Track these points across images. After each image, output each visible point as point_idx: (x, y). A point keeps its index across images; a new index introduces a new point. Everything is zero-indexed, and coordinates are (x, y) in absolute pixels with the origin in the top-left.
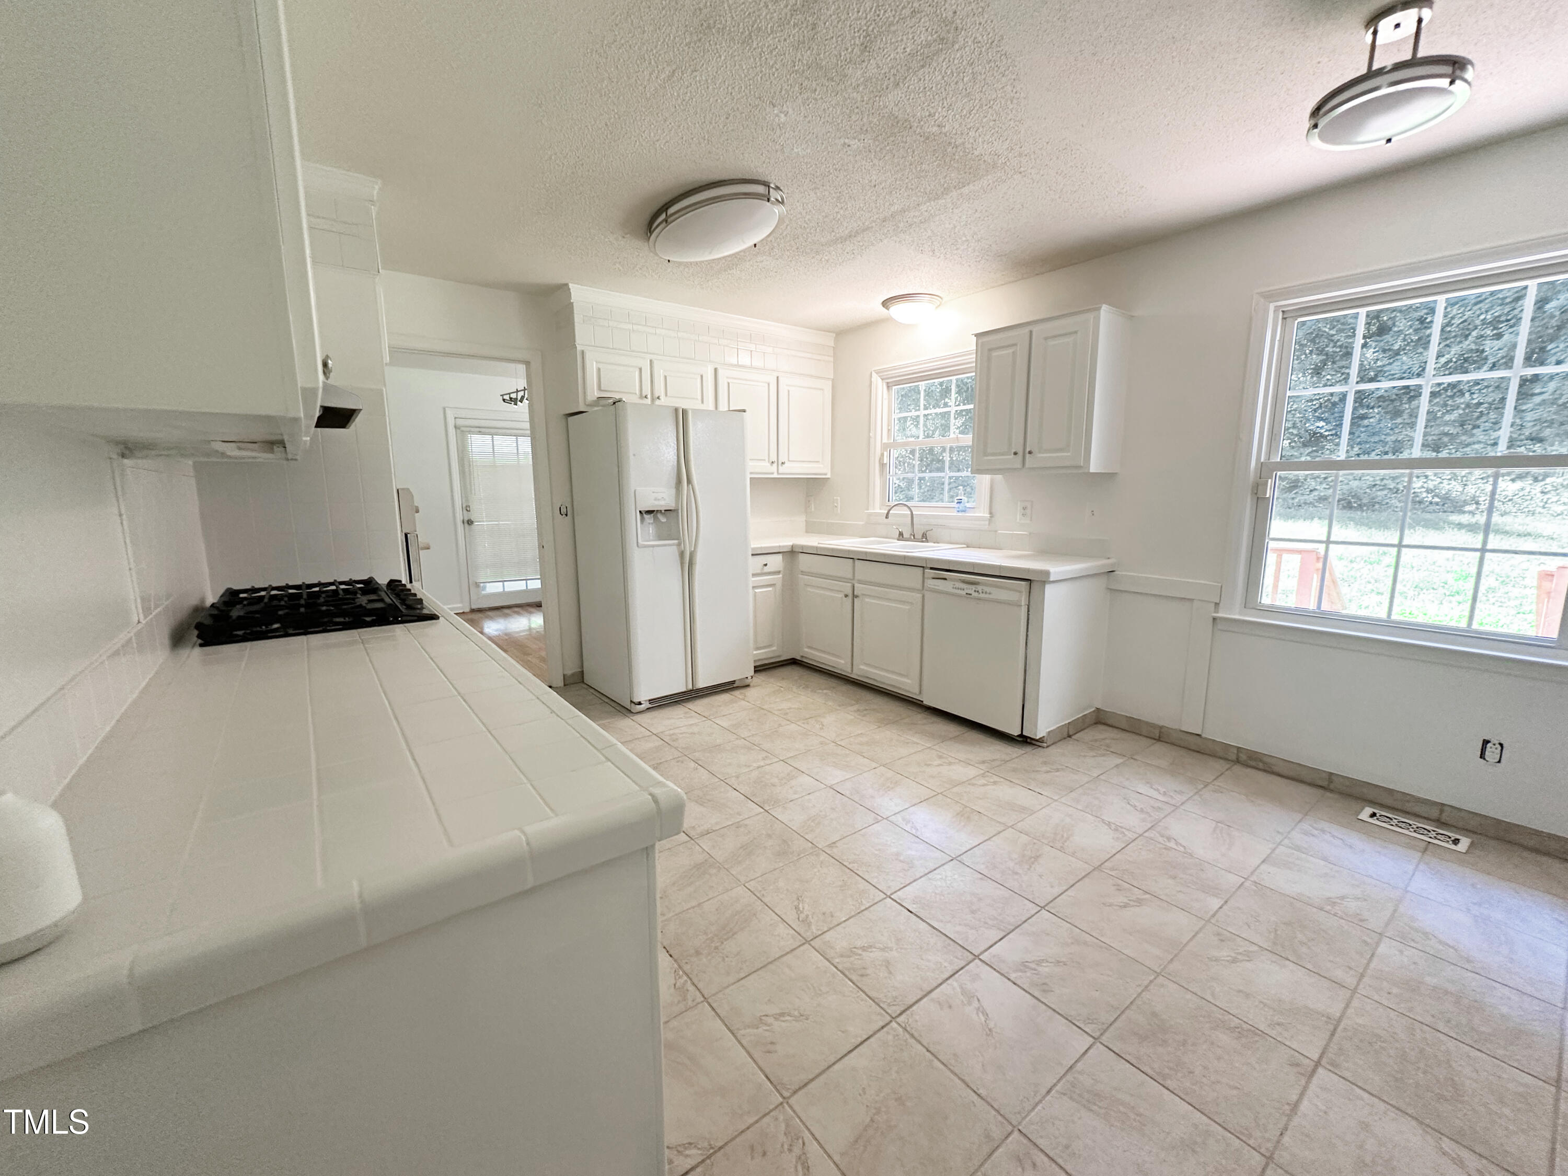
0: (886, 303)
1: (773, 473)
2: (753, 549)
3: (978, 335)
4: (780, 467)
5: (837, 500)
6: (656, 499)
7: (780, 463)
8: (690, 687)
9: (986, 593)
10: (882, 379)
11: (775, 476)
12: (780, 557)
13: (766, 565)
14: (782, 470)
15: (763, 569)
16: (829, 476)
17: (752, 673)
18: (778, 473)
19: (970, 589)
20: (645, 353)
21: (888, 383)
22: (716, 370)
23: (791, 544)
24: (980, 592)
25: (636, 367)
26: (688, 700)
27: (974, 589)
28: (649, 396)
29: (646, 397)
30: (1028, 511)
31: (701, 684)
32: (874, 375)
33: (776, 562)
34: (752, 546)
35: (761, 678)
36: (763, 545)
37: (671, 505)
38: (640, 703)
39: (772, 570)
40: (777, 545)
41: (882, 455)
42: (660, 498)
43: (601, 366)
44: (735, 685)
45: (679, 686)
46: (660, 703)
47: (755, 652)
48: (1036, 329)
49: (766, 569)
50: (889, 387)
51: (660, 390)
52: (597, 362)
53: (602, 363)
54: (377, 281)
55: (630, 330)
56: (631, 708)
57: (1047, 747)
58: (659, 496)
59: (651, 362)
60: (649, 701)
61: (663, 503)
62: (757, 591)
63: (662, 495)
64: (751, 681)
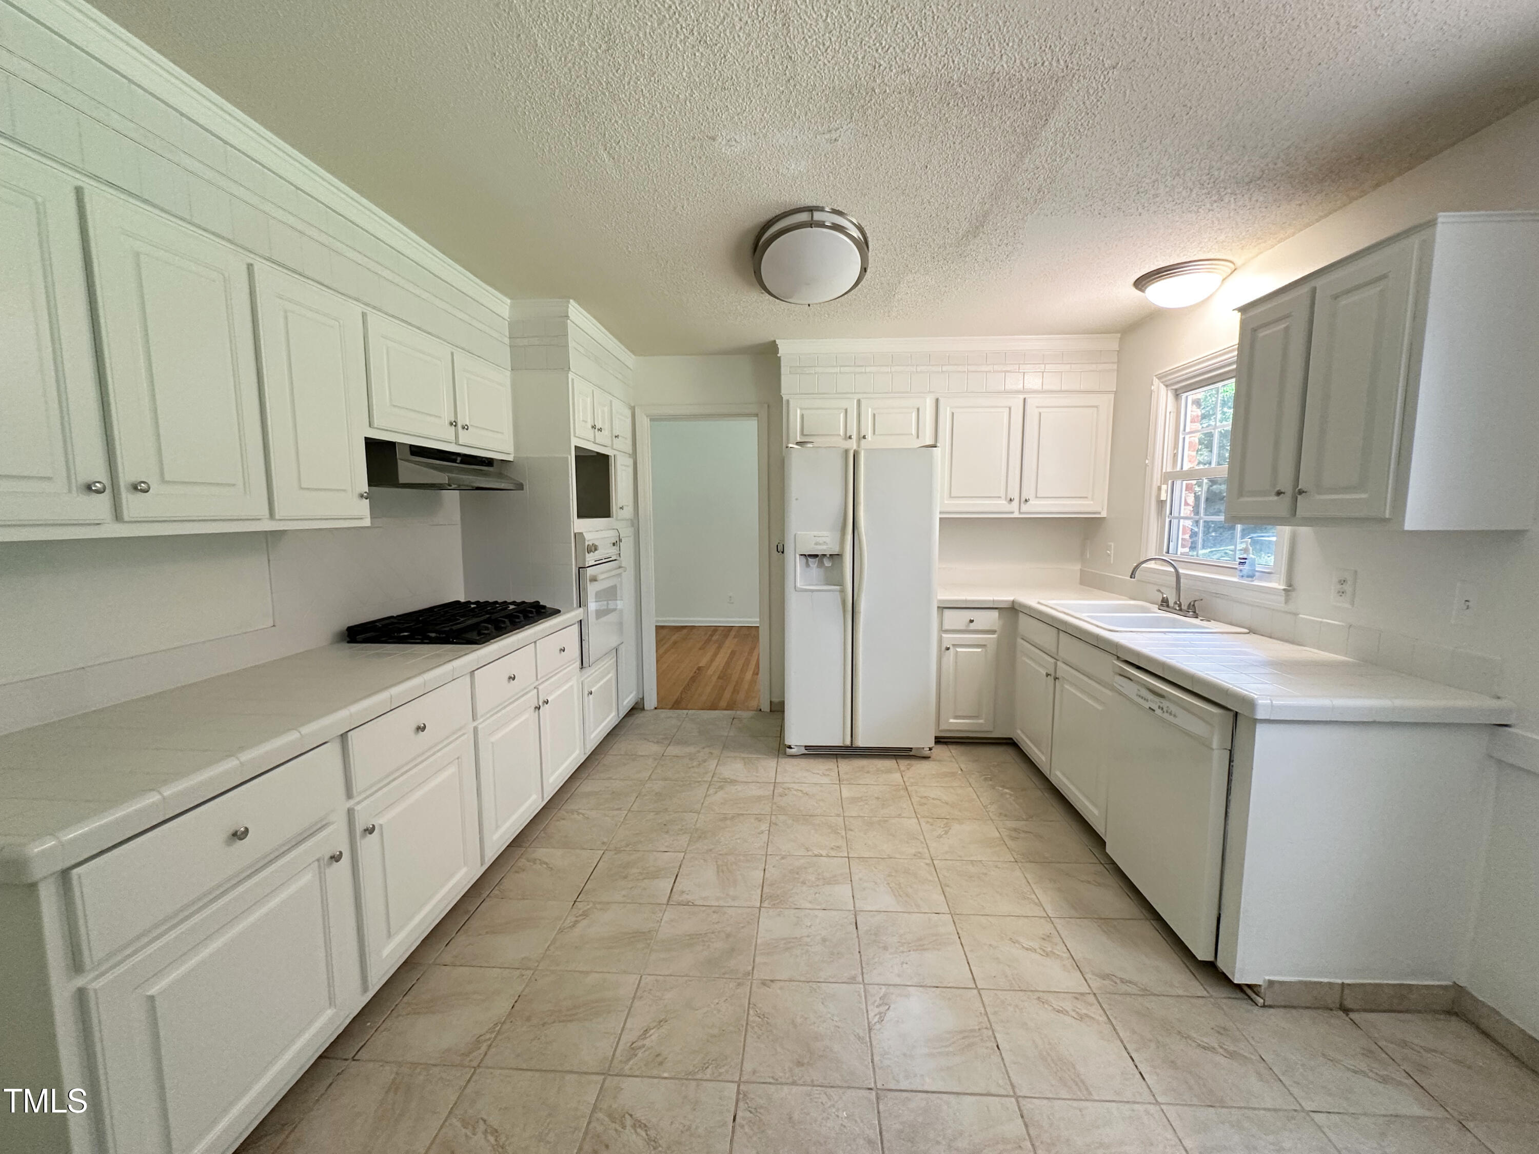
0: (1141, 283)
1: (1012, 513)
2: (940, 601)
3: (1243, 310)
4: (1022, 504)
5: (1111, 546)
6: (816, 544)
7: (1023, 500)
8: (848, 743)
9: (1171, 714)
10: (1167, 386)
11: (1016, 515)
12: (995, 614)
13: (972, 621)
14: (1025, 508)
15: (968, 626)
16: (1104, 514)
17: (932, 743)
18: (1020, 513)
19: (1154, 702)
20: (852, 393)
21: (1176, 390)
22: (937, 400)
23: (1011, 598)
24: (1165, 709)
25: (842, 409)
26: (844, 756)
27: (1159, 704)
28: (854, 437)
29: (850, 437)
30: (1348, 587)
31: (861, 742)
32: (1156, 381)
33: (990, 619)
34: (940, 597)
35: (941, 752)
36: (969, 598)
37: (836, 551)
38: (790, 747)
39: (980, 628)
40: (991, 598)
41: (1159, 489)
42: (821, 542)
43: (804, 412)
44: (911, 753)
45: (835, 737)
46: (816, 752)
47: (951, 721)
48: (1319, 283)
49: (972, 626)
50: (1177, 395)
51: (868, 430)
52: (801, 409)
53: (806, 409)
54: (571, 375)
55: (837, 373)
56: (781, 749)
57: (1264, 1006)
58: (821, 540)
59: (859, 401)
60: (806, 747)
61: (824, 547)
62: (959, 650)
63: (824, 539)
64: (927, 752)
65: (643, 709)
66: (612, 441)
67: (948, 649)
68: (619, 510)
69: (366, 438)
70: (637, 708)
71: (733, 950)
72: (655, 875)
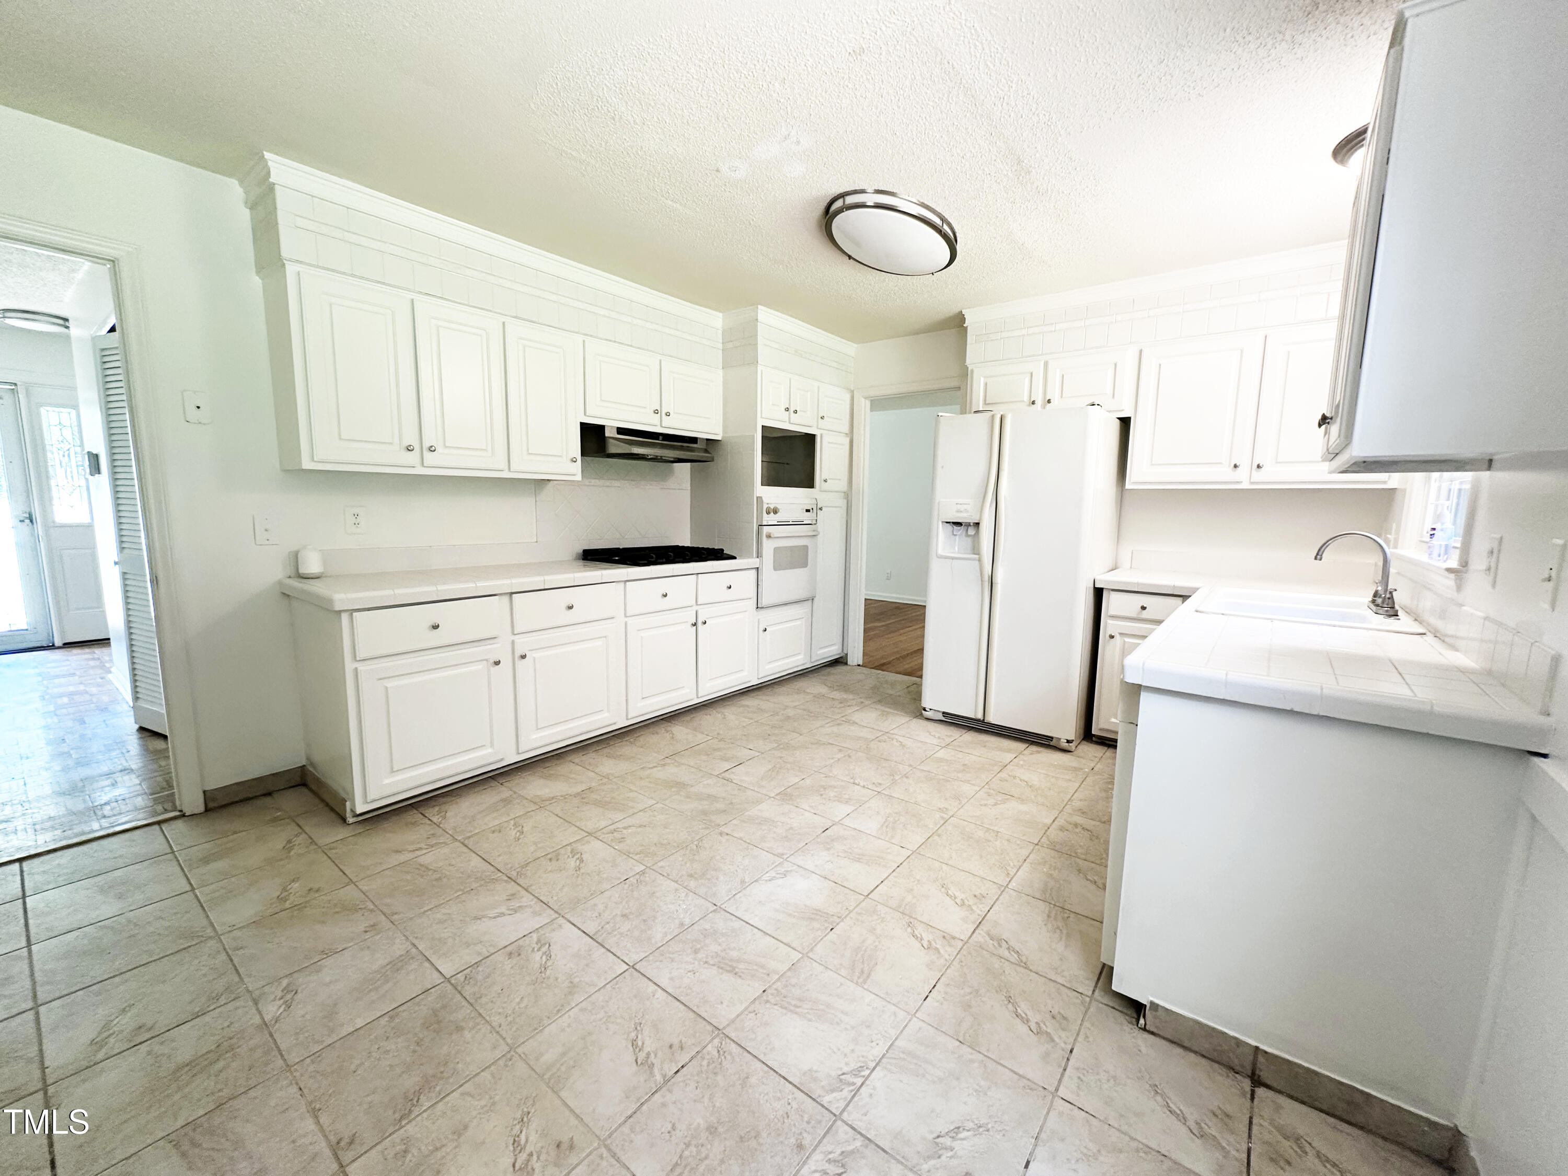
1: (1239, 483)
4: (1254, 472)
6: (958, 511)
7: (1255, 467)
8: (980, 717)
11: (1245, 486)
13: (1143, 608)
14: (1257, 476)
15: (1139, 613)
17: (1073, 736)
18: (1250, 483)
20: (1039, 355)
22: (1141, 352)
25: (1027, 373)
26: (977, 730)
28: (1039, 402)
29: (1034, 402)
30: (1493, 562)
31: (992, 718)
36: (1144, 581)
38: (927, 710)
40: (1171, 584)
43: (988, 380)
44: (1052, 743)
46: (952, 720)
49: (1145, 615)
51: (1054, 393)
52: (985, 377)
53: (991, 377)
54: (760, 368)
55: (1024, 335)
56: (919, 712)
57: (1144, 1029)
58: (962, 508)
59: (1046, 364)
60: (944, 713)
61: (965, 515)
62: (1127, 640)
63: (966, 507)
64: (1064, 745)
65: (846, 664)
66: (818, 422)
67: (1112, 637)
68: (823, 483)
69: (582, 424)
70: (840, 661)
71: (725, 811)
72: (725, 759)
